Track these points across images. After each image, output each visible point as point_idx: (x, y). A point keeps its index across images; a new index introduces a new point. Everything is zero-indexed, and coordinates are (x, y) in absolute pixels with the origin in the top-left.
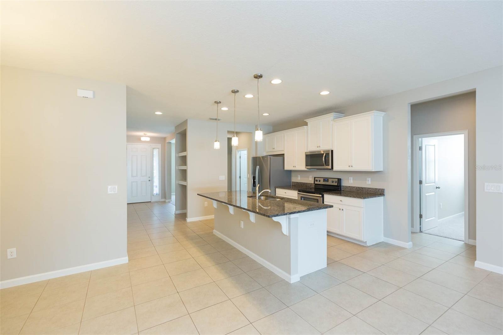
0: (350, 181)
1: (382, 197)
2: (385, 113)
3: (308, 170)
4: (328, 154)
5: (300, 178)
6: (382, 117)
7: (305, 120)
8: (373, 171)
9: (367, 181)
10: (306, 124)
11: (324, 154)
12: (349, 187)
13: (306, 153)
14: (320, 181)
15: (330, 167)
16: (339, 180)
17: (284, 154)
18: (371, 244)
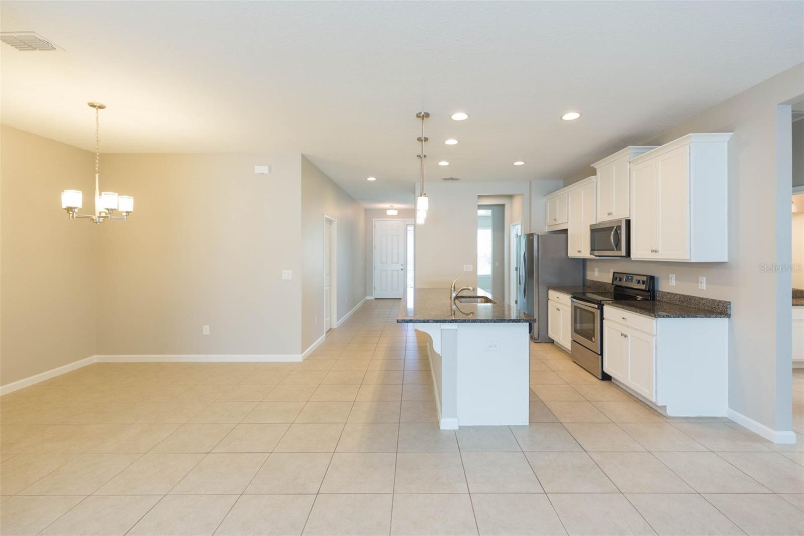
0: (671, 283)
1: (726, 320)
2: (733, 133)
3: (597, 258)
4: (619, 227)
5: (597, 273)
6: (726, 143)
7: (591, 166)
8: (693, 261)
9: (700, 284)
10: (593, 172)
11: (614, 227)
12: (669, 293)
13: (591, 226)
14: (620, 279)
15: (623, 253)
16: (652, 279)
17: (567, 229)
18: (683, 416)
